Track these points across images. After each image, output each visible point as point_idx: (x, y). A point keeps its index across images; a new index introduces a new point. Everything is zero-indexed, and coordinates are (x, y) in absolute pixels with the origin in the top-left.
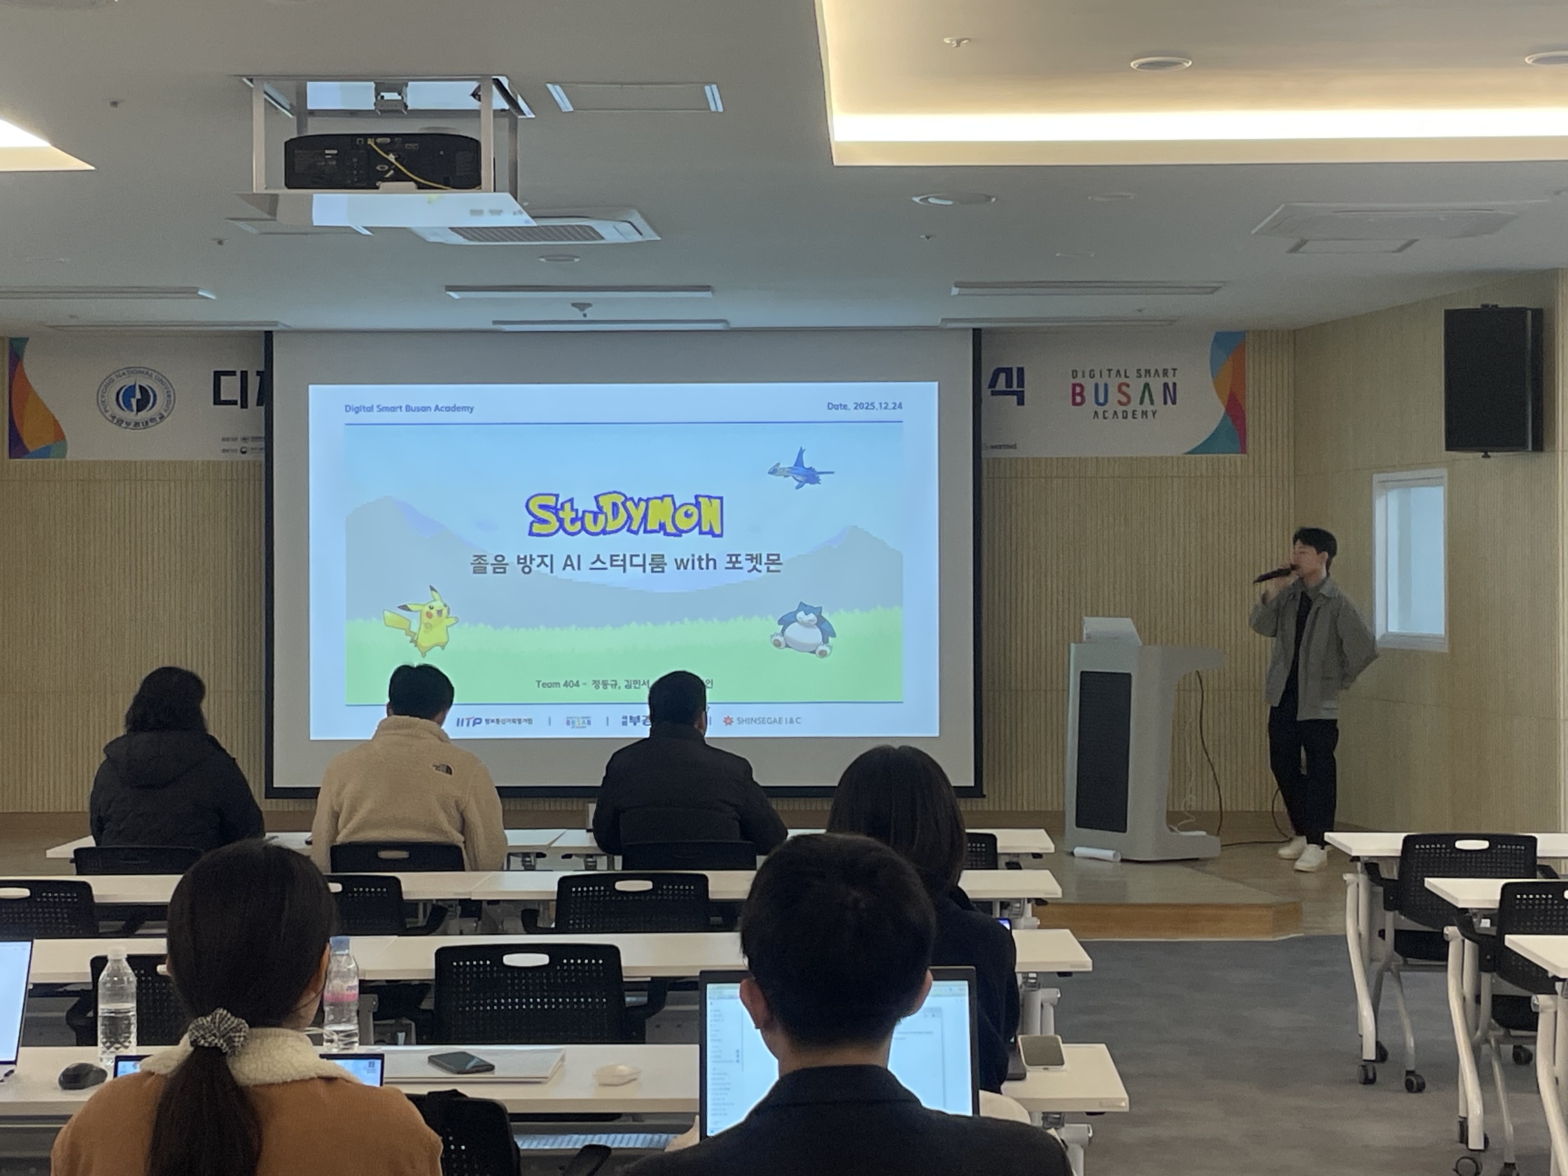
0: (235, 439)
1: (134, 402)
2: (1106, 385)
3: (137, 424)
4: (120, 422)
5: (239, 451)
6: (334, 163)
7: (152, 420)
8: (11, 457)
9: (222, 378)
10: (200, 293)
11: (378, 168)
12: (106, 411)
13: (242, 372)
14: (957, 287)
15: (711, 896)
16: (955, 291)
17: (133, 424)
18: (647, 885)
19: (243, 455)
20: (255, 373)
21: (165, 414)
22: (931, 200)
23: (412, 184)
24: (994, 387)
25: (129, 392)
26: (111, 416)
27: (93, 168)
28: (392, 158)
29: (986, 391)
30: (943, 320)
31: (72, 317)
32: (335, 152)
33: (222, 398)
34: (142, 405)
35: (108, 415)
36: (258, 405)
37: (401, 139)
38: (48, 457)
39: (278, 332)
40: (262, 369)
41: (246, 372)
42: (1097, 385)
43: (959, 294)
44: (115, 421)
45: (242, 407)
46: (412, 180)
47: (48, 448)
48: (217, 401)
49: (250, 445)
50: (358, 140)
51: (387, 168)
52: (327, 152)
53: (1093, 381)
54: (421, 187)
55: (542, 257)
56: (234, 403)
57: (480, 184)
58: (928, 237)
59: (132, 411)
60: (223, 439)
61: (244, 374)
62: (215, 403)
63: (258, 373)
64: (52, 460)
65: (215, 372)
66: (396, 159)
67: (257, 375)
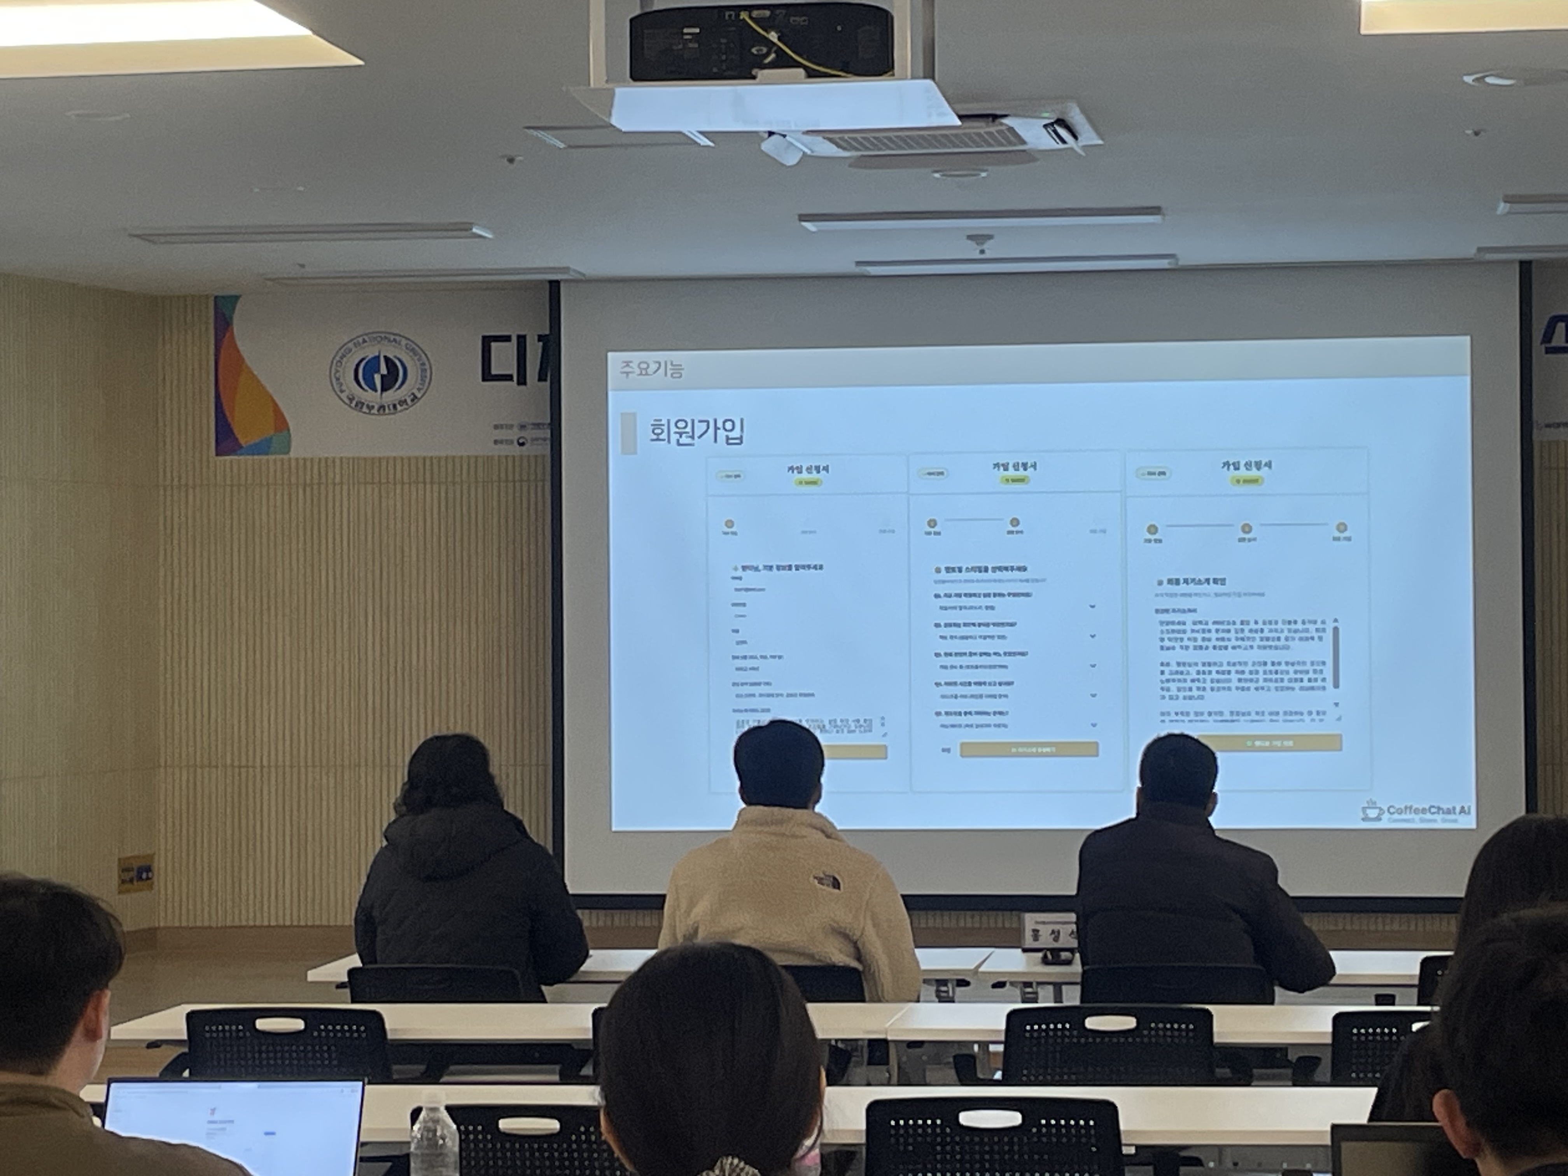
0: (511, 427)
1: (377, 379)
3: (382, 407)
4: (360, 405)
5: (516, 443)
6: (696, 45)
7: (403, 402)
8: (218, 454)
9: (493, 345)
10: (474, 230)
11: (754, 50)
12: (342, 391)
13: (519, 337)
14: (1505, 202)
15: (1216, 1039)
16: (1503, 208)
17: (376, 407)
18: (1129, 1023)
19: (522, 448)
20: (536, 338)
21: (419, 395)
22: (1489, 80)
23: (801, 71)
24: (1550, 341)
25: (372, 365)
26: (348, 397)
27: (360, 62)
28: (773, 36)
29: (1538, 348)
30: (1480, 250)
31: (302, 266)
32: (697, 30)
33: (494, 371)
34: (388, 383)
35: (344, 396)
36: (540, 380)
37: (784, 12)
38: (267, 454)
39: (566, 281)
40: (547, 332)
41: (524, 337)
43: (1509, 213)
44: (353, 405)
45: (519, 383)
46: (798, 65)
47: (269, 440)
48: (487, 376)
49: (529, 434)
50: (727, 14)
51: (765, 50)
52: (686, 31)
54: (812, 74)
55: (937, 172)
56: (509, 378)
57: (893, 67)
58: (1476, 134)
59: (376, 391)
60: (496, 427)
61: (522, 339)
62: (484, 380)
63: (540, 338)
64: (271, 457)
65: (484, 338)
66: (779, 39)
67: (539, 340)
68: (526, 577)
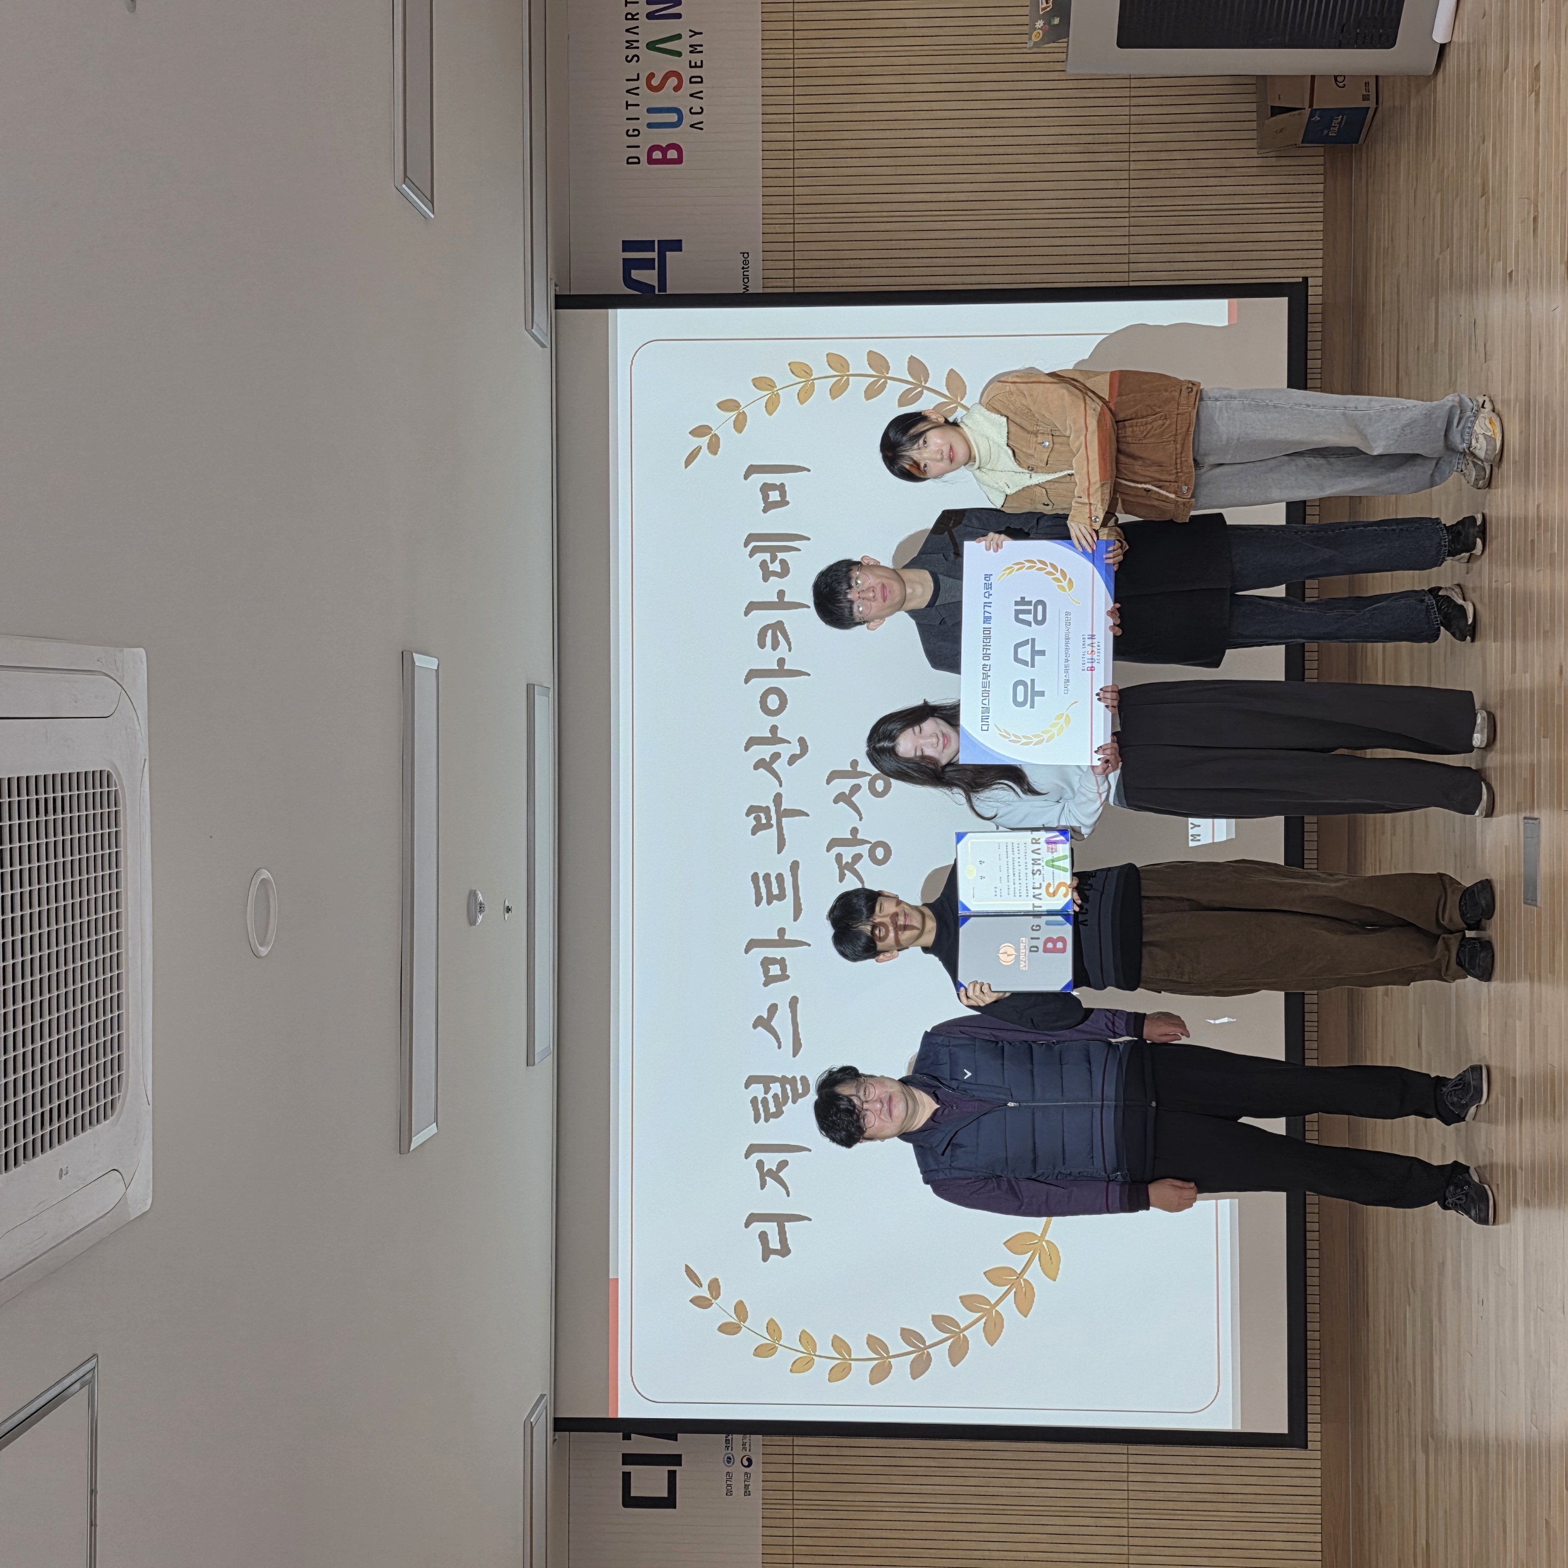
0: (729, 1474)
2: (650, 111)
5: (747, 1470)
13: (625, 1463)
19: (754, 1463)
20: (626, 1443)
24: (654, 286)
33: (665, 1494)
36: (675, 1441)
39: (555, 1409)
41: (625, 1457)
42: (650, 125)
45: (680, 1465)
48: (669, 1502)
49: (738, 1454)
53: (644, 129)
56: (672, 1475)
60: (729, 1493)
61: (628, 1459)
63: (627, 1437)
65: (625, 1505)
67: (629, 1439)
68: (906, 1462)
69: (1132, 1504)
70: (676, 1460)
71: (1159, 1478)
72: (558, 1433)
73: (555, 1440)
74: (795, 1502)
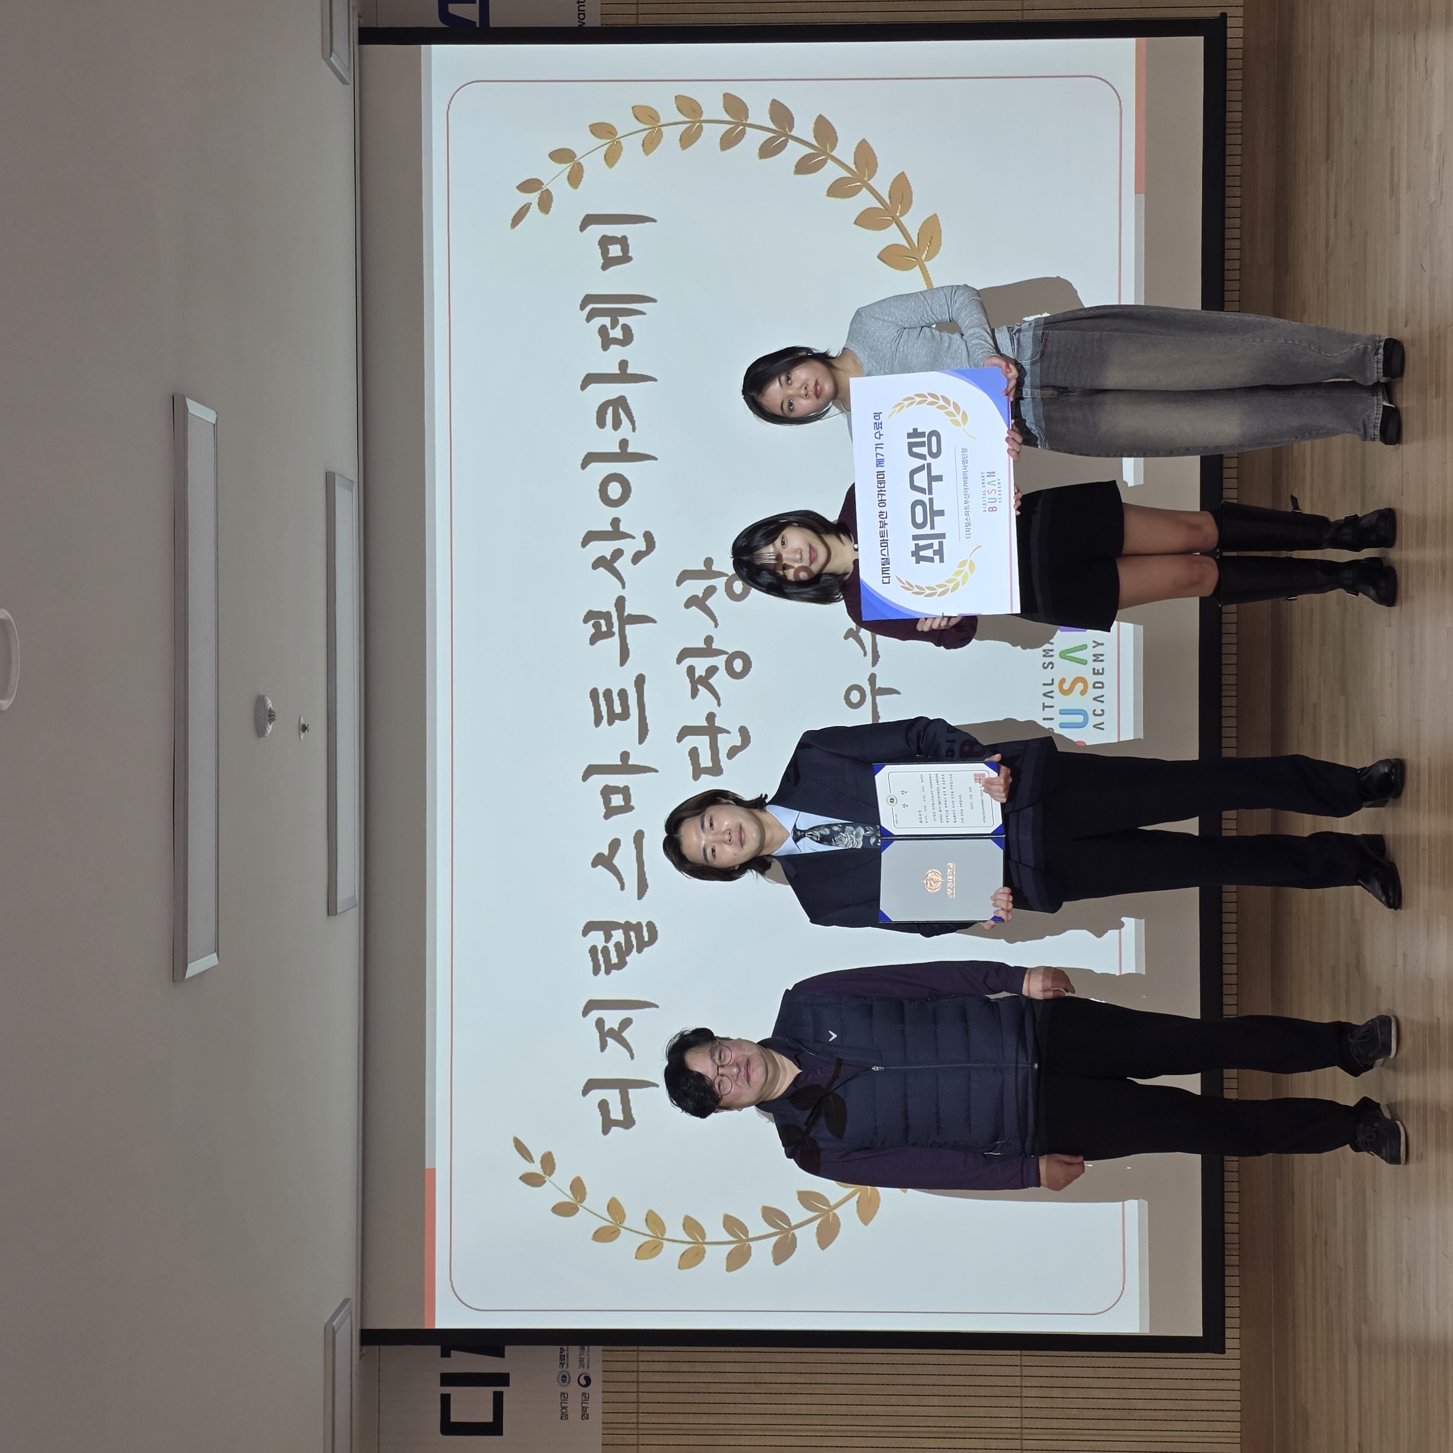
0: (564, 1396)
9: (454, 1418)
13: (444, 1384)
19: (592, 1382)
20: (445, 1361)
24: (474, 22)
33: (489, 1418)
36: (502, 1355)
39: (361, 1320)
41: (443, 1376)
45: (507, 1384)
48: (495, 1428)
49: (574, 1370)
56: (498, 1399)
60: (564, 1416)
61: (448, 1379)
62: (500, 1433)
63: (445, 1354)
65: (444, 1432)
67: (449, 1356)
68: (768, 1378)
69: (1026, 1423)
70: (503, 1379)
71: (1056, 1393)
72: (365, 1348)
73: (361, 1356)
74: (641, 1426)
